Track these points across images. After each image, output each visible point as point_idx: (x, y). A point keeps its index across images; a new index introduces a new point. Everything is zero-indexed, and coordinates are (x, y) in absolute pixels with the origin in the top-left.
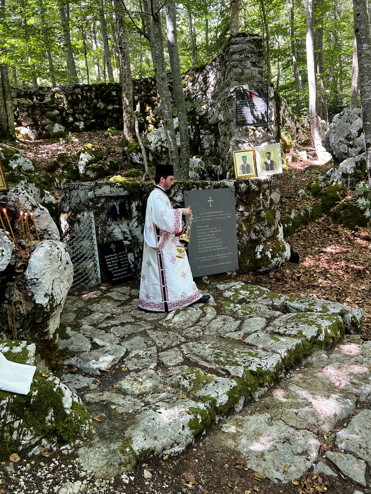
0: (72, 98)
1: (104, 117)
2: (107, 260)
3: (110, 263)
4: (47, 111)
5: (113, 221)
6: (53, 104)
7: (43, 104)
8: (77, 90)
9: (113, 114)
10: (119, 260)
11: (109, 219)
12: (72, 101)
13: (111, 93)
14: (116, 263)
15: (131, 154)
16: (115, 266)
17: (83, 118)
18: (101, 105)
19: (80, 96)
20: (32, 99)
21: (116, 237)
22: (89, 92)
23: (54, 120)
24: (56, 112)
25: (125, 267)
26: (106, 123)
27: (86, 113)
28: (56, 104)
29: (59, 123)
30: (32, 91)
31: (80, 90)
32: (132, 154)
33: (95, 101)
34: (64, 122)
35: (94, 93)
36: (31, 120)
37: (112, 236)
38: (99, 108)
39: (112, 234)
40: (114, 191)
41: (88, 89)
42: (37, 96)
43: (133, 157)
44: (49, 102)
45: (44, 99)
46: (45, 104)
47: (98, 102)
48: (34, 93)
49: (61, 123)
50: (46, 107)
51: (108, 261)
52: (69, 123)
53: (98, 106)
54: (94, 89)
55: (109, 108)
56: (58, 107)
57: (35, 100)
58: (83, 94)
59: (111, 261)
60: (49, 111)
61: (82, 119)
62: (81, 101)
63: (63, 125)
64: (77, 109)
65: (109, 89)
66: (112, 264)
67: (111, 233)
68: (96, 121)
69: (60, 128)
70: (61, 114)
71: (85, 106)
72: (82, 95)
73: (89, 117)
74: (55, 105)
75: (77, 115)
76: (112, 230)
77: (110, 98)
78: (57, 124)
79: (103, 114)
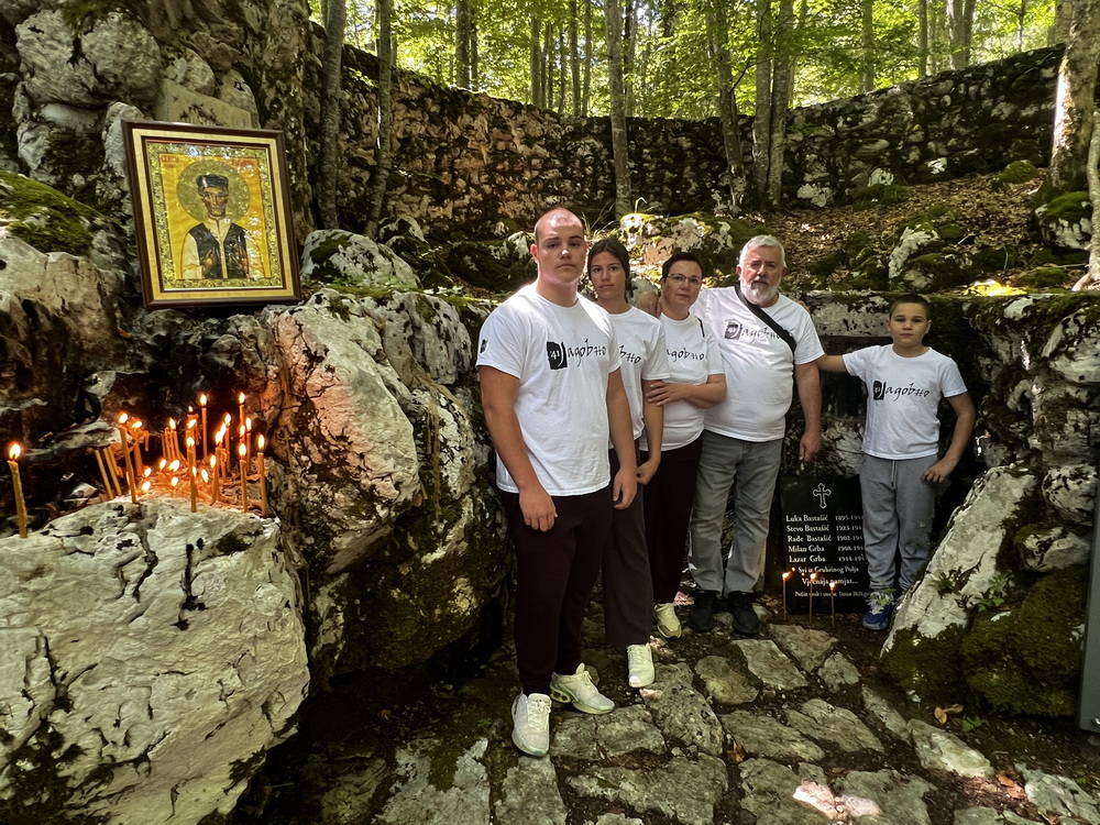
0: (928, 106)
1: (1005, 140)
2: (791, 529)
3: (799, 539)
4: (860, 145)
5: (840, 415)
6: (877, 127)
7: (856, 130)
8: (942, 86)
9: (1033, 128)
10: (834, 538)
11: (830, 408)
12: (925, 112)
13: (1040, 74)
14: (821, 544)
15: (1053, 226)
16: (816, 554)
17: (948, 148)
18: (1004, 109)
19: (947, 99)
20: (834, 124)
21: (843, 464)
22: (974, 85)
23: (875, 161)
24: (883, 143)
25: (849, 564)
26: (1008, 155)
27: (958, 135)
28: (886, 125)
29: (882, 168)
30: (838, 107)
31: (950, 83)
32: (1058, 224)
33: (988, 103)
34: (896, 164)
35: (988, 84)
36: (823, 168)
37: (829, 459)
38: (997, 119)
39: (831, 454)
40: (859, 321)
41: (974, 77)
42: (845, 117)
43: (1058, 233)
44: (870, 123)
45: (861, 120)
46: (861, 131)
47: (995, 104)
48: (841, 110)
49: (888, 167)
50: (862, 137)
51: (794, 535)
52: (909, 165)
53: (995, 112)
54: (990, 73)
55: (1024, 114)
56: (889, 131)
57: (840, 125)
58: (956, 92)
59: (804, 534)
60: (866, 144)
61: (943, 151)
62: (948, 109)
63: (892, 172)
64: (934, 130)
65: (1035, 65)
66: (804, 544)
67: (830, 448)
68: (981, 154)
69: (883, 178)
70: (892, 146)
71: (956, 119)
72: (954, 95)
73: (962, 144)
74: (882, 128)
75: (931, 145)
76: (835, 440)
77: (1033, 87)
78: (879, 170)
79: (1006, 133)
